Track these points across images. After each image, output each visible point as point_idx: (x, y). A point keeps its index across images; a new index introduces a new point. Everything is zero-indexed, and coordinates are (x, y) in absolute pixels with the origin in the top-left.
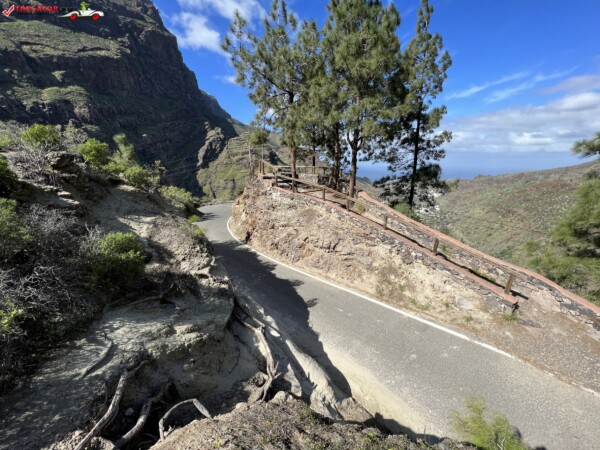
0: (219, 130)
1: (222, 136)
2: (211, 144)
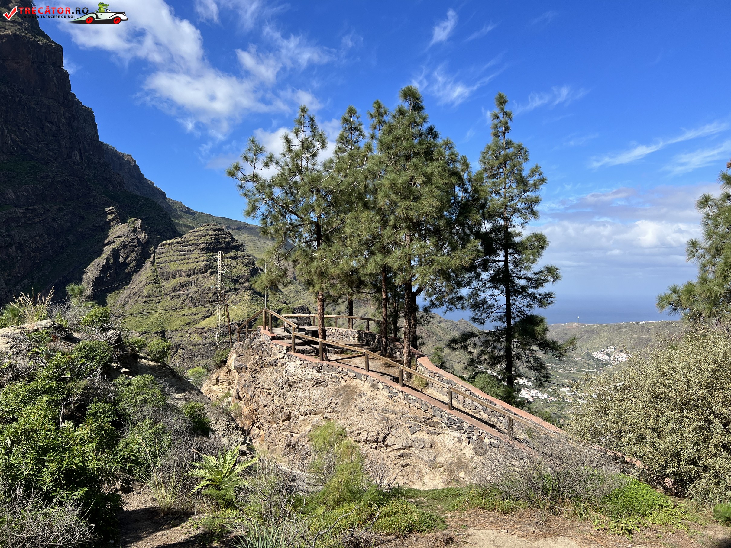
0: (138, 223)
1: (143, 236)
2: (115, 253)
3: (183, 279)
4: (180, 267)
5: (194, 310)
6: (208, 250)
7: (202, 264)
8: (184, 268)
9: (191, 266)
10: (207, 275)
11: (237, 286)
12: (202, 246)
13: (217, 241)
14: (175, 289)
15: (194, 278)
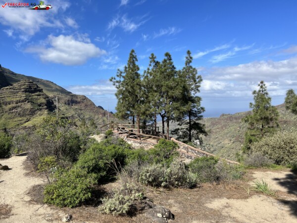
3: (14, 105)
4: (12, 99)
5: (20, 119)
6: (26, 91)
7: (23, 98)
8: (15, 100)
9: (18, 99)
10: (26, 103)
11: (41, 107)
12: (23, 90)
13: (30, 87)
14: (10, 109)
15: (19, 104)
